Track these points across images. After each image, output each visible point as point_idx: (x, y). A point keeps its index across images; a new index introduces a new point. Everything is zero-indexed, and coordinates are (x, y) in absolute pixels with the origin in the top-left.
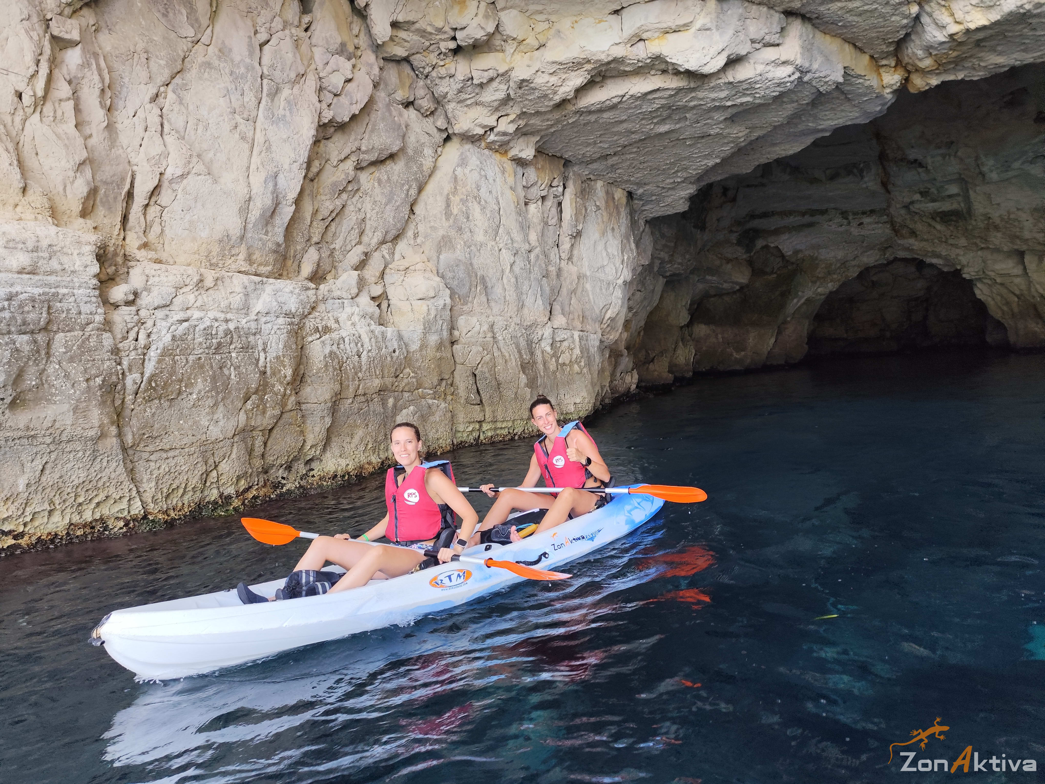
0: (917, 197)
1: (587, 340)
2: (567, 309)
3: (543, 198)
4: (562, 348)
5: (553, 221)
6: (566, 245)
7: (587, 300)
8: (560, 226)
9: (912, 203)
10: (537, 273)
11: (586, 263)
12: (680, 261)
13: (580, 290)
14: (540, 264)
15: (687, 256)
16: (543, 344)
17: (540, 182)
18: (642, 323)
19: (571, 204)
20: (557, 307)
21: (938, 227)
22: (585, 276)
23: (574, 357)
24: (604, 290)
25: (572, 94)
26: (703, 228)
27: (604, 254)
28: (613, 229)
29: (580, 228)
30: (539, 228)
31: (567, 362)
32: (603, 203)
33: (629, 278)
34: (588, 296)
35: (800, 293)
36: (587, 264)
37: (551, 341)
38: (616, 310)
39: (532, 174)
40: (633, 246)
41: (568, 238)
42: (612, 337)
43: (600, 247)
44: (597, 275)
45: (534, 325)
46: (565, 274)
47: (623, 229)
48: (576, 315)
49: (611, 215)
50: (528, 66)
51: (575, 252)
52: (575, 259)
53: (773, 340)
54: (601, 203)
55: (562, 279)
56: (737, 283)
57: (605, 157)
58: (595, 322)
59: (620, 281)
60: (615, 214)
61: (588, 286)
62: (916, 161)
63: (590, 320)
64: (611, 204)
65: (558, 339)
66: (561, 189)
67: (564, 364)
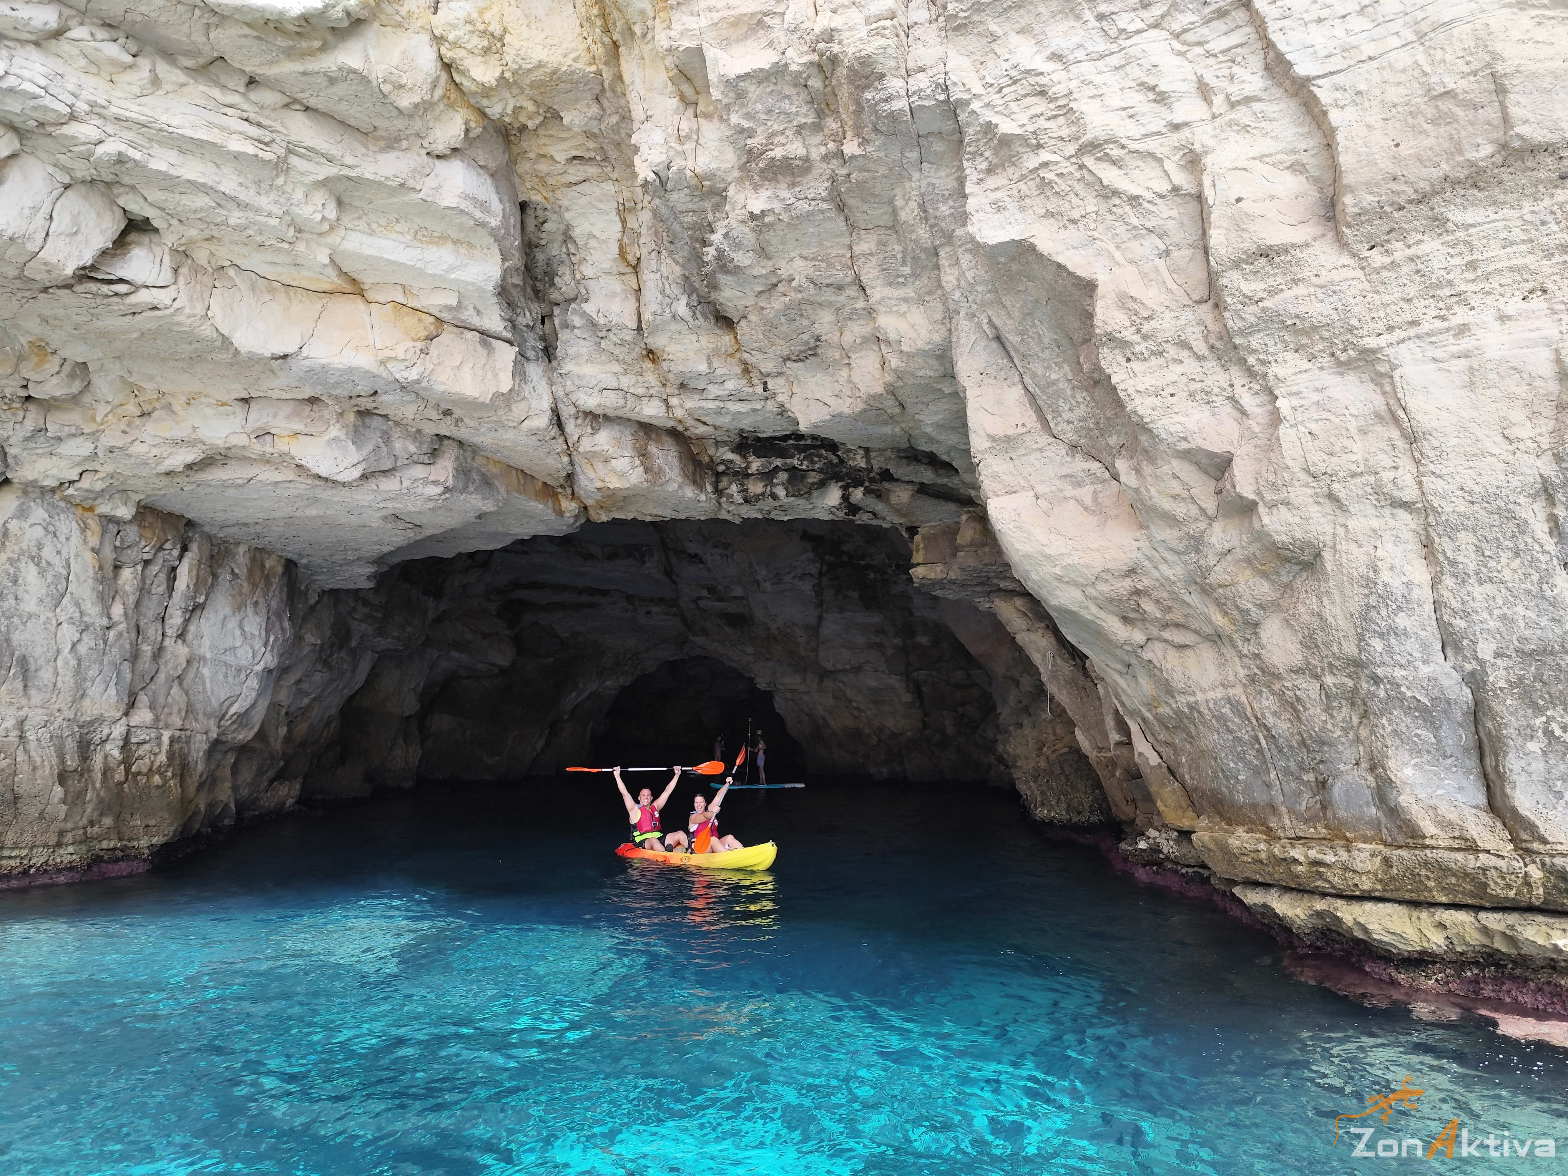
0: (705, 593)
1: (188, 742)
2: (161, 700)
3: (147, 563)
4: (140, 752)
5: (159, 588)
6: (176, 619)
7: (201, 688)
8: (170, 596)
9: (700, 598)
10: (115, 653)
11: (206, 642)
12: (396, 634)
13: (191, 675)
14: (122, 646)
15: (409, 629)
16: (108, 746)
17: (143, 543)
18: (333, 711)
19: (190, 571)
20: (143, 699)
21: (727, 629)
22: (202, 659)
23: (157, 764)
24: (230, 678)
25: (181, 469)
26: (438, 595)
27: (238, 633)
28: (256, 604)
29: (201, 599)
30: (132, 599)
31: (145, 770)
32: (245, 570)
33: (272, 665)
34: (204, 684)
35: (581, 685)
36: (208, 643)
37: (121, 743)
38: (247, 704)
39: (132, 533)
40: (286, 624)
41: (179, 613)
42: (241, 737)
43: (233, 623)
44: (223, 657)
45: (100, 720)
46: (167, 655)
47: (274, 604)
48: (175, 709)
49: (254, 586)
50: (124, 432)
51: (192, 628)
52: (190, 637)
53: (541, 743)
54: (241, 571)
55: (162, 661)
56: (495, 665)
57: (246, 525)
58: (209, 718)
59: (259, 668)
60: (262, 585)
61: (206, 671)
62: (696, 555)
63: (201, 717)
64: (258, 573)
65: (134, 740)
66: (176, 553)
67: (139, 773)
